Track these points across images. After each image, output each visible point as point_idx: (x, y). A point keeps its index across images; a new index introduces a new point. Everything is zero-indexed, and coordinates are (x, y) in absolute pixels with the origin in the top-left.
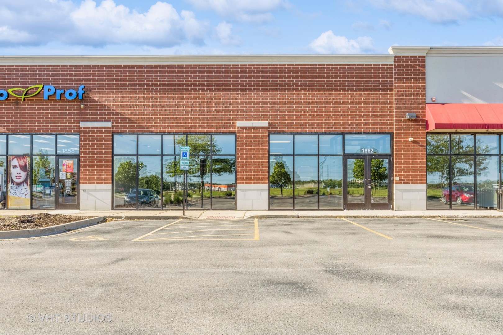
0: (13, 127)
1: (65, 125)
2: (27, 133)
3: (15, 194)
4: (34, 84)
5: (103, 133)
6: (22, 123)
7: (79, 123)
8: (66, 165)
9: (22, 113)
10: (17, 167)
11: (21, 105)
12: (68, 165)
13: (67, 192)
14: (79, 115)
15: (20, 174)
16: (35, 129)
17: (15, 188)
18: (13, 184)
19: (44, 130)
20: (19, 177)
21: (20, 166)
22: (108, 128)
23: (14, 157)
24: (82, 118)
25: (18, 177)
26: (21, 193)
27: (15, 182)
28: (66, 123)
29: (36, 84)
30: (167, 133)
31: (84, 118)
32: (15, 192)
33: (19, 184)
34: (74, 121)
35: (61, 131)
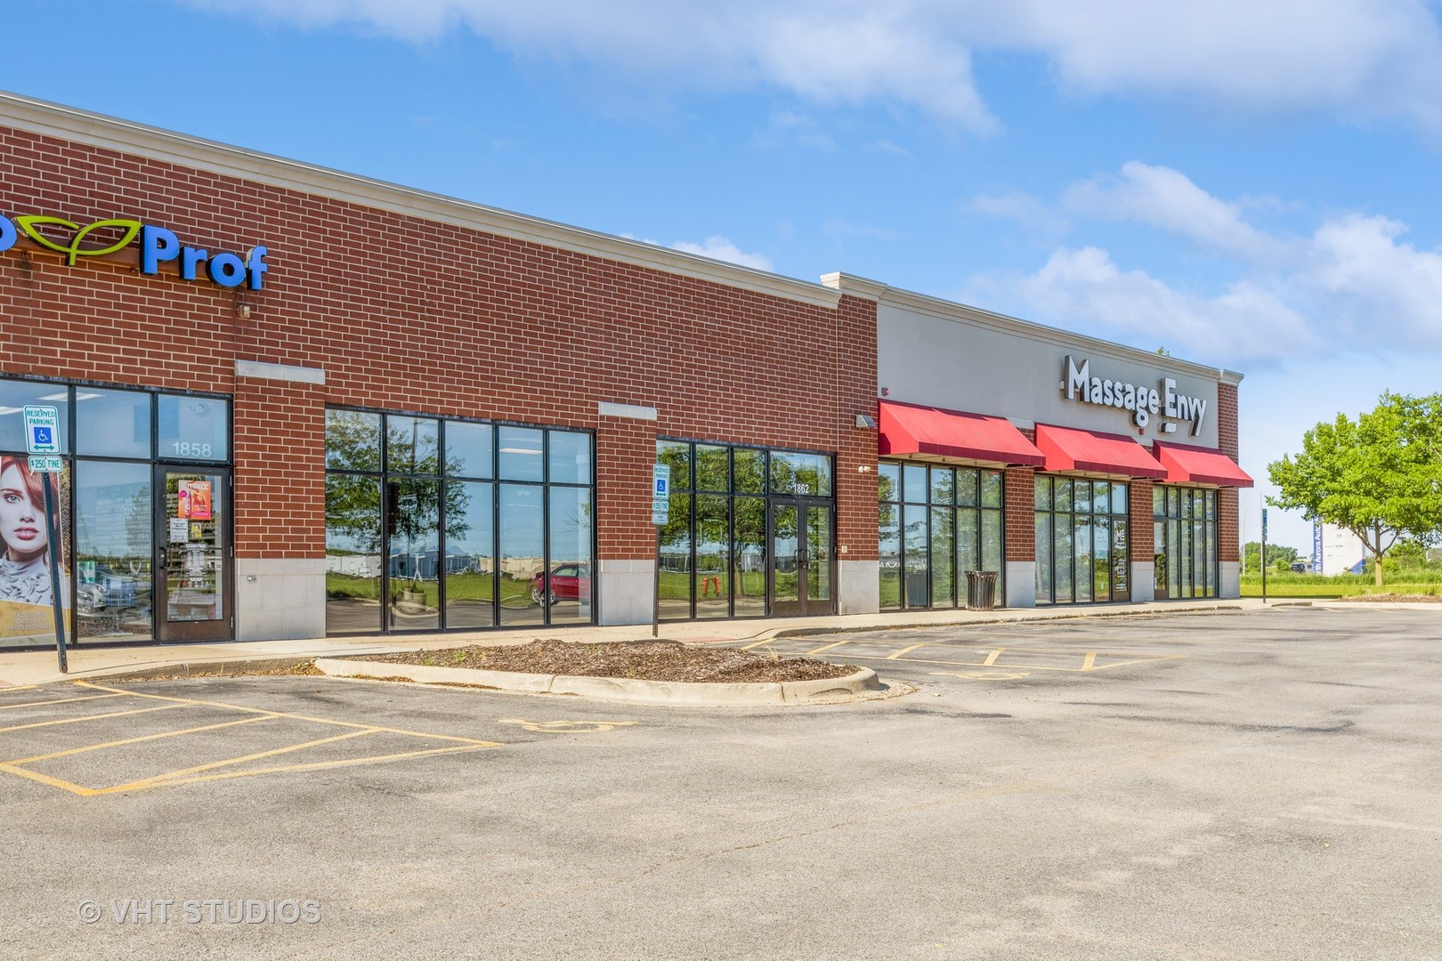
0: (11, 353)
1: (188, 363)
2: (61, 380)
3: (15, 592)
4: (110, 216)
5: (304, 402)
6: (45, 342)
7: (232, 364)
8: (190, 497)
9: (45, 305)
10: (22, 498)
11: (38, 276)
12: (196, 495)
13: (194, 582)
14: (232, 338)
15: (31, 520)
16: (90, 366)
17: (13, 571)
18: (4, 556)
19: (121, 373)
20: (27, 533)
21: (30, 491)
22: (316, 387)
23: (9, 459)
24: (239, 348)
25: (23, 534)
26: (38, 588)
27: (12, 549)
28: (191, 359)
29: (118, 217)
30: (455, 417)
31: (246, 348)
32: (14, 584)
33: (27, 558)
34: (215, 353)
35: (176, 383)
